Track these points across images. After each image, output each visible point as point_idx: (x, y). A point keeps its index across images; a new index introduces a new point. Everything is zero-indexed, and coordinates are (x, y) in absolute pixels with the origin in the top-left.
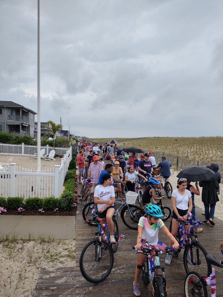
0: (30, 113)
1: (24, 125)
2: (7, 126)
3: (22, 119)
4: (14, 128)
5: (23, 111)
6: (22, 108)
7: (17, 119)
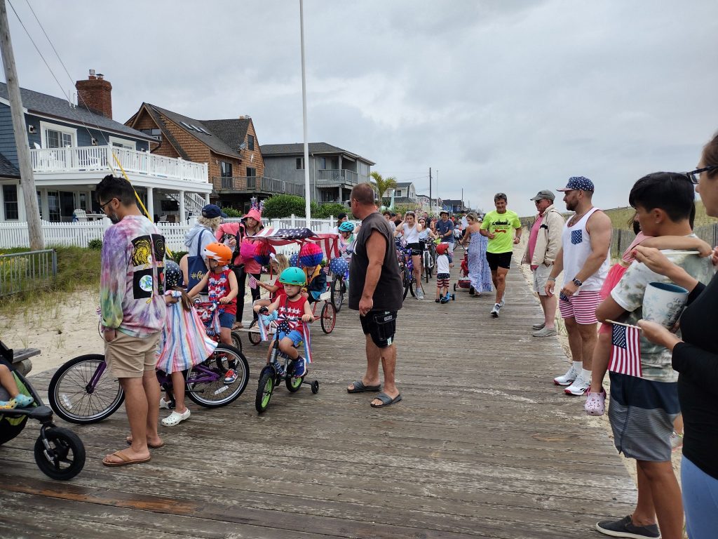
0: (358, 162)
1: (346, 187)
2: (317, 191)
3: (343, 175)
4: (329, 193)
5: (344, 160)
6: (342, 154)
7: (335, 177)
